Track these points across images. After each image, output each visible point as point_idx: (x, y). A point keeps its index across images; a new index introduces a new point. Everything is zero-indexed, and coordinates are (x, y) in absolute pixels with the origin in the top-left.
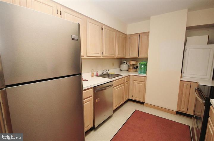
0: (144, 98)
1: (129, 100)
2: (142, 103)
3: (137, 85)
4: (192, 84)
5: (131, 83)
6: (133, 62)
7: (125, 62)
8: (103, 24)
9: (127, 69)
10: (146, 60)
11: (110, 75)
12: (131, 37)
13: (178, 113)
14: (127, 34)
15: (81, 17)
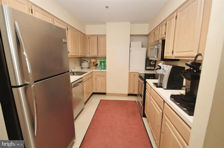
0: (106, 90)
1: (94, 93)
2: (105, 94)
3: (100, 79)
4: (136, 74)
5: (94, 78)
6: (93, 60)
7: (86, 60)
8: (67, 24)
9: (88, 66)
10: (105, 58)
11: (75, 73)
12: (90, 38)
13: (129, 95)
14: (86, 34)
15: (50, 16)
